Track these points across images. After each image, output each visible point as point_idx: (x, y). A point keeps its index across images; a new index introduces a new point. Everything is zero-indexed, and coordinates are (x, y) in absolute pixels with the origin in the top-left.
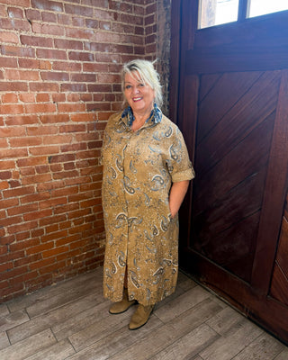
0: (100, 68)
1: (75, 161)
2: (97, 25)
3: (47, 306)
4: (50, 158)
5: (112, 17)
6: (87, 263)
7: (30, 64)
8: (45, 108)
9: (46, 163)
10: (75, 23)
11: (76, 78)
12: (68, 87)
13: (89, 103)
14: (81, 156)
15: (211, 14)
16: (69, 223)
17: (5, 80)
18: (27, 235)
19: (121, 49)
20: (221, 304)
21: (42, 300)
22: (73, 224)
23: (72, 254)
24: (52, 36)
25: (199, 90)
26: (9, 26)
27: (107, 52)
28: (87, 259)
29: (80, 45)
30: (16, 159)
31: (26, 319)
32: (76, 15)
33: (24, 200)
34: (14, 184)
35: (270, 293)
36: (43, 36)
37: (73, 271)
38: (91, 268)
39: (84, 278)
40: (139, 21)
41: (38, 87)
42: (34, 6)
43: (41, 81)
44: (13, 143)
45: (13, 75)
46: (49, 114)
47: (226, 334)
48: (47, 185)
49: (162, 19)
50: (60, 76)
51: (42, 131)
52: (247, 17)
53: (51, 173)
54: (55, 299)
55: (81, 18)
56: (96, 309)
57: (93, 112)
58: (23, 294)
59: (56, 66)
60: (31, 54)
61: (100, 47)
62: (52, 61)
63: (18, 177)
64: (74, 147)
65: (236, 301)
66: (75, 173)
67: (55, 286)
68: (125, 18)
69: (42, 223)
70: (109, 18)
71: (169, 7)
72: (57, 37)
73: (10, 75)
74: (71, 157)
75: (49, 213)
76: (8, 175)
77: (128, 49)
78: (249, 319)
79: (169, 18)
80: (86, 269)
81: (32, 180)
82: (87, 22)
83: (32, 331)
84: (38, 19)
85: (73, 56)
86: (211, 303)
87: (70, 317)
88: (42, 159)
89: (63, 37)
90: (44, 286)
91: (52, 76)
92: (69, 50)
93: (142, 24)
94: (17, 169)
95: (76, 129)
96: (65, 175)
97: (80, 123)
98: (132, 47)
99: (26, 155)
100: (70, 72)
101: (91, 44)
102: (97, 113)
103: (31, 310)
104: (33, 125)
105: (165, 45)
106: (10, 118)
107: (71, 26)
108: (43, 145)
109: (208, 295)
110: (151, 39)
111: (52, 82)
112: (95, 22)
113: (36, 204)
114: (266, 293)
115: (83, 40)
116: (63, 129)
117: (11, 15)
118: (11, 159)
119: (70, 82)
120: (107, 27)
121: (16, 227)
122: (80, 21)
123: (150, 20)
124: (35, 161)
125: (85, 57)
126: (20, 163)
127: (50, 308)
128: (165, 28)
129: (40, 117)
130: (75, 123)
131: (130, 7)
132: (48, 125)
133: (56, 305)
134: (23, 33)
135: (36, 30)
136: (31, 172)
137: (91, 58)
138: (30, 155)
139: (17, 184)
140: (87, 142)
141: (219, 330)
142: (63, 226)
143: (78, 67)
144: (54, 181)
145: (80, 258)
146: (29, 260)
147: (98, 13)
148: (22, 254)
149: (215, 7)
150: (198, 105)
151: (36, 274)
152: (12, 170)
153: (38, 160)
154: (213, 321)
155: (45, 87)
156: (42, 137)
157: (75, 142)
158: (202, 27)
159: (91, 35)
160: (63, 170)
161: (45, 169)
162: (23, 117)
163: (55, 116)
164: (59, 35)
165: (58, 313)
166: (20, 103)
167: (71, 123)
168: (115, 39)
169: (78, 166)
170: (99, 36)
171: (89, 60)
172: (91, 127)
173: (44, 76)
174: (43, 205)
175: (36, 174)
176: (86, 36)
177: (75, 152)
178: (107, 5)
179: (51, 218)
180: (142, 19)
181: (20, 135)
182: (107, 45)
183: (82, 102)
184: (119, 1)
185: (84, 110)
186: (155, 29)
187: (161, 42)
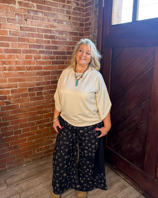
0: (60, 43)
1: (43, 91)
2: (60, 22)
3: (19, 179)
4: (29, 89)
5: (68, 18)
6: (45, 153)
7: (24, 40)
8: (30, 63)
9: (27, 92)
10: (49, 21)
11: (47, 47)
12: (42, 52)
13: (54, 60)
14: (47, 88)
15: (119, 17)
16: (36, 127)
17: (10, 48)
19: (71, 33)
20: (126, 184)
21: (16, 175)
22: (38, 128)
23: (37, 146)
24: (36, 27)
25: (112, 55)
26: (15, 22)
27: (64, 35)
28: (45, 150)
29: (50, 31)
30: (10, 89)
31: (5, 187)
32: (49, 17)
33: (12, 112)
34: (8, 103)
35: (156, 177)
36: (32, 27)
37: (36, 157)
38: (47, 156)
39: (42, 162)
41: (27, 52)
42: (28, 13)
43: (29, 49)
44: (10, 80)
45: (14, 45)
46: (31, 65)
48: (26, 104)
49: (93, 19)
50: (39, 47)
51: (26, 74)
52: (137, 20)
53: (29, 97)
54: (24, 175)
55: (52, 19)
57: (55, 65)
58: (5, 170)
59: (37, 41)
60: (25, 35)
61: (61, 33)
62: (35, 39)
63: (10, 99)
64: (43, 83)
65: (135, 182)
66: (43, 98)
67: (25, 166)
68: (74, 18)
70: (66, 19)
71: (97, 14)
72: (38, 27)
73: (13, 45)
74: (41, 89)
75: (26, 120)
76: (5, 98)
77: (75, 34)
78: (143, 195)
79: (97, 19)
80: (44, 157)
81: (18, 101)
82: (55, 20)
84: (30, 19)
85: (46, 37)
86: (120, 183)
87: (32, 188)
88: (25, 89)
89: (42, 28)
90: (18, 166)
91: (34, 46)
92: (44, 34)
93: (83, 22)
94: (11, 94)
95: (45, 73)
96: (37, 99)
97: (47, 71)
98: (77, 33)
99: (17, 87)
100: (44, 45)
101: (56, 31)
102: (57, 65)
104: (22, 71)
105: (94, 32)
106: (10, 67)
107: (47, 22)
108: (26, 82)
109: (118, 178)
110: (87, 29)
111: (34, 49)
112: (59, 20)
113: (19, 115)
114: (153, 178)
115: (52, 29)
116: (38, 74)
117: (17, 17)
118: (8, 89)
119: (44, 50)
120: (65, 23)
121: (6, 128)
123: (87, 20)
124: (21, 90)
125: (53, 37)
126: (13, 92)
128: (95, 24)
129: (26, 67)
130: (45, 71)
131: (77, 13)
132: (30, 71)
133: (24, 179)
134: (22, 25)
135: (29, 24)
136: (18, 97)
137: (56, 37)
138: (18, 87)
139: (10, 103)
140: (51, 81)
142: (32, 129)
143: (49, 42)
144: (30, 102)
145: (41, 149)
146: (11, 149)
147: (60, 16)
148: (7, 145)
149: (121, 14)
150: (112, 63)
151: (14, 158)
152: (7, 95)
153: (23, 90)
154: (121, 195)
155: (30, 52)
156: (26, 77)
157: (44, 80)
158: (114, 24)
159: (57, 27)
160: (36, 96)
161: (26, 95)
162: (17, 67)
163: (35, 67)
164: (40, 26)
165: (25, 183)
166: (17, 59)
167: (43, 70)
168: (69, 29)
169: (44, 94)
170: (61, 28)
171: (55, 39)
172: (53, 73)
173: (30, 46)
174: (23, 116)
175: (21, 98)
176: (54, 27)
177: (44, 86)
178: (66, 12)
179: (26, 124)
180: (83, 19)
181: (15, 76)
182: (64, 31)
183: (49, 60)
184: (72, 10)
185: (50, 64)
186: (90, 24)
187: (93, 31)
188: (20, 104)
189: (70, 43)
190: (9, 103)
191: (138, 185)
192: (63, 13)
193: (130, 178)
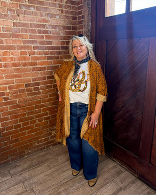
0: (54, 38)
1: (39, 86)
2: (53, 16)
3: (21, 169)
4: (26, 85)
5: (60, 12)
6: (45, 145)
7: (17, 36)
8: (25, 59)
9: (24, 87)
10: (41, 15)
11: (41, 43)
12: (37, 47)
13: (48, 55)
14: (43, 83)
15: (113, 9)
16: (35, 122)
17: (4, 45)
18: (12, 128)
19: (65, 27)
20: (123, 170)
21: (19, 166)
22: (37, 121)
24: (29, 22)
25: (107, 48)
26: (7, 18)
27: (57, 30)
28: (45, 142)
29: (43, 26)
30: (8, 86)
31: (9, 177)
32: (42, 12)
33: (11, 108)
35: (150, 162)
36: (25, 22)
37: (37, 149)
38: (47, 147)
39: (42, 154)
40: (75, 13)
41: (21, 48)
42: (20, 7)
43: (23, 45)
44: (7, 77)
45: (8, 41)
46: (27, 61)
47: (125, 188)
48: (24, 99)
49: (86, 12)
50: (33, 42)
51: (22, 70)
52: (130, 11)
53: (27, 93)
54: (26, 165)
55: (44, 13)
56: (49, 171)
57: (50, 60)
58: (8, 162)
59: (31, 37)
60: (18, 31)
61: (54, 27)
62: (28, 34)
63: (8, 95)
64: (40, 79)
65: (131, 168)
66: (39, 93)
67: (26, 158)
68: (67, 12)
69: (21, 121)
71: (90, 6)
72: (31, 22)
74: (38, 84)
75: (24, 115)
76: (3, 94)
77: (69, 28)
78: (139, 178)
79: (90, 12)
80: (44, 148)
81: (16, 97)
82: (47, 15)
83: (12, 184)
84: (22, 14)
85: (40, 32)
86: (117, 169)
87: (34, 176)
88: (22, 85)
89: (35, 23)
90: (20, 158)
91: (28, 42)
92: (38, 29)
93: (76, 15)
94: (8, 91)
95: (41, 69)
96: (34, 94)
97: (43, 66)
98: (71, 27)
99: (14, 83)
100: (38, 40)
101: (49, 25)
102: (52, 61)
103: (12, 171)
104: (18, 68)
105: (88, 26)
106: (6, 64)
107: (39, 17)
108: (22, 78)
109: (114, 164)
110: (80, 23)
111: (28, 45)
112: (52, 14)
113: (18, 110)
114: (148, 162)
115: (45, 24)
116: (34, 69)
117: (9, 12)
118: (5, 86)
119: (38, 45)
120: (57, 17)
121: (6, 123)
122: (44, 14)
123: (80, 13)
124: (18, 86)
125: (46, 32)
126: (10, 88)
127: (22, 170)
128: (88, 17)
129: (22, 63)
130: (40, 66)
131: (70, 7)
132: (25, 67)
133: (26, 169)
134: (14, 21)
135: (21, 19)
136: (16, 92)
137: (49, 33)
140: (46, 76)
141: (121, 185)
142: (32, 123)
143: (42, 37)
144: (28, 97)
145: (41, 141)
146: (12, 142)
147: (53, 10)
148: (8, 138)
150: (106, 56)
151: (15, 150)
152: (5, 91)
153: (20, 86)
154: (118, 180)
155: (25, 47)
156: (23, 73)
157: (40, 76)
158: (107, 16)
159: (49, 21)
160: (33, 91)
161: (23, 90)
162: (13, 63)
163: (30, 63)
164: (33, 21)
165: (27, 173)
166: (12, 56)
167: (38, 66)
168: (62, 23)
169: (41, 89)
170: (53, 22)
172: (48, 68)
173: (24, 42)
174: (21, 111)
175: (19, 93)
176: (47, 21)
177: (40, 81)
178: (58, 6)
179: (25, 118)
180: (76, 12)
181: (11, 73)
182: (57, 26)
183: (44, 55)
184: (64, 4)
185: (45, 59)
186: (83, 17)
187: (86, 24)
188: (18, 100)
189: (64, 38)
190: (7, 99)
191: (134, 170)
192: (55, 6)
193: (126, 164)
